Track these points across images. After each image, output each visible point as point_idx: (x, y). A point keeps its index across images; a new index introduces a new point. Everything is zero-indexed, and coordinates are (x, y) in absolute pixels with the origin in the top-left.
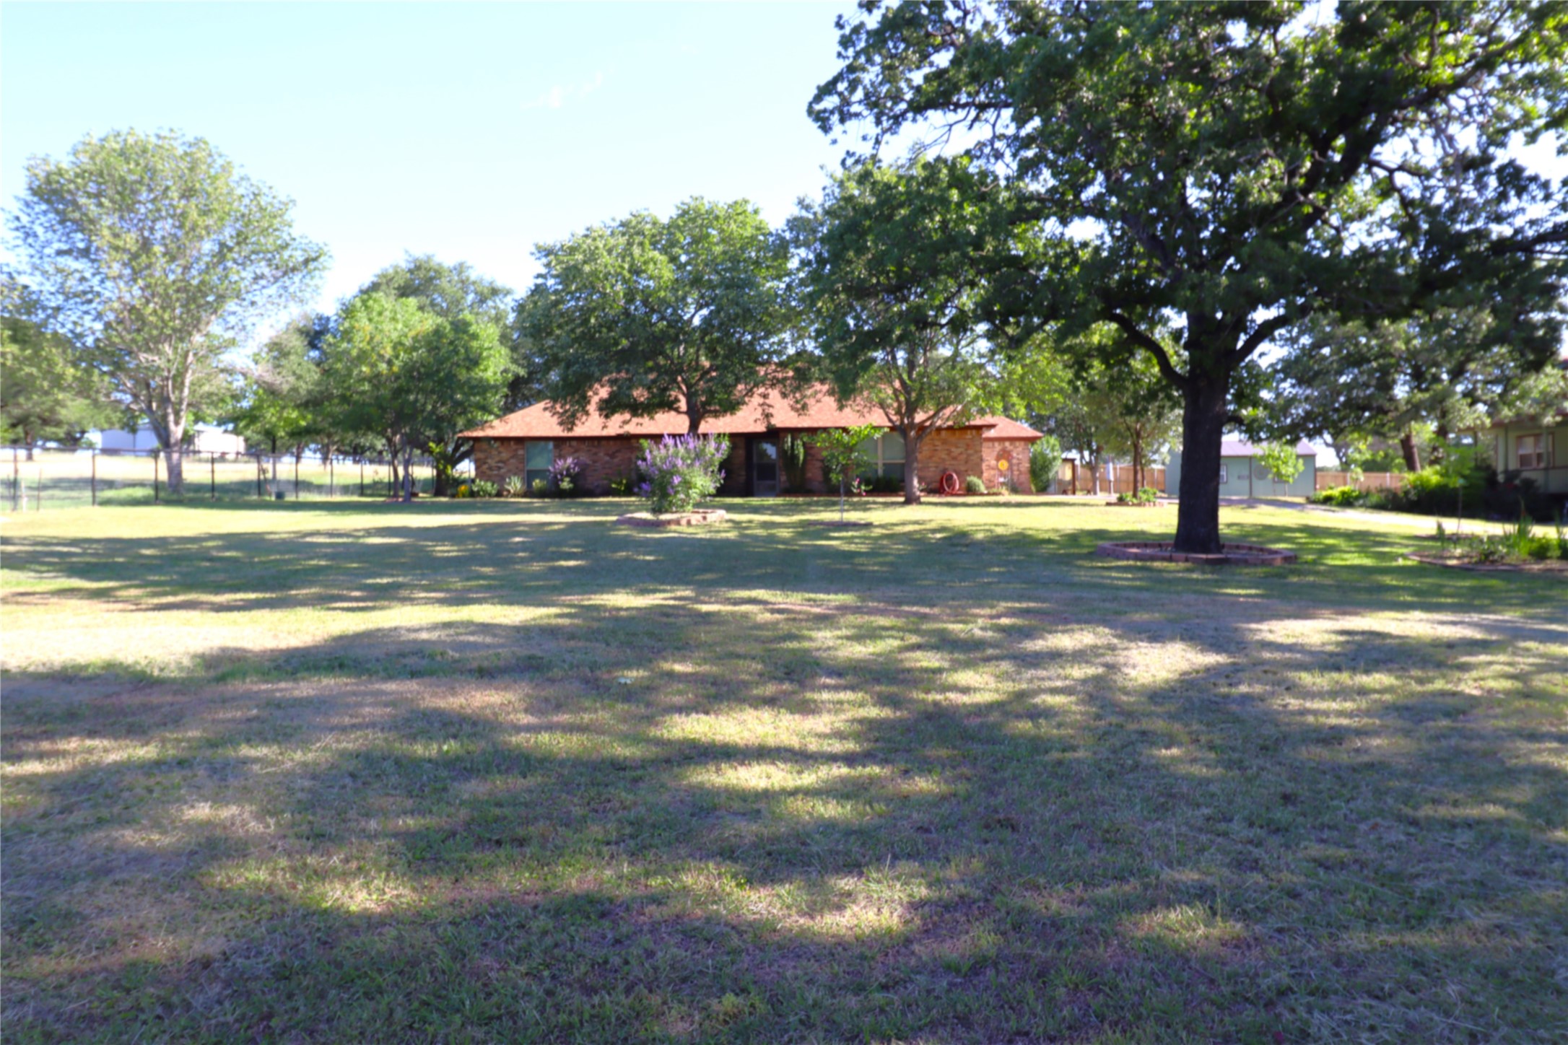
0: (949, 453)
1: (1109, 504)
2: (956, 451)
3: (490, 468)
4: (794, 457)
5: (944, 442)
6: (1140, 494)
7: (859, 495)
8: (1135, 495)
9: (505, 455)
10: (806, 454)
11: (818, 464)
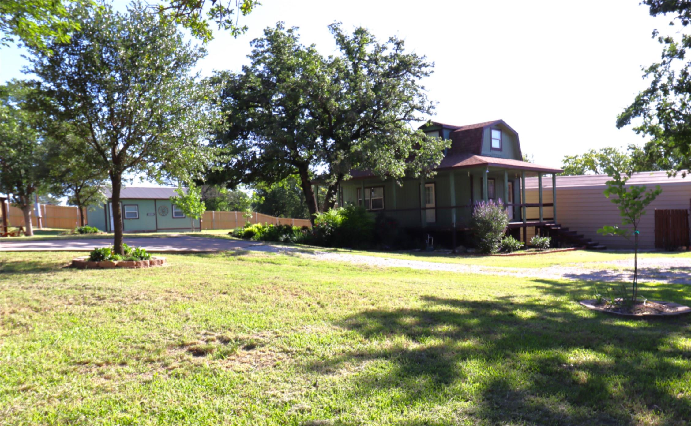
1: (77, 265)
6: (124, 246)
8: (117, 250)
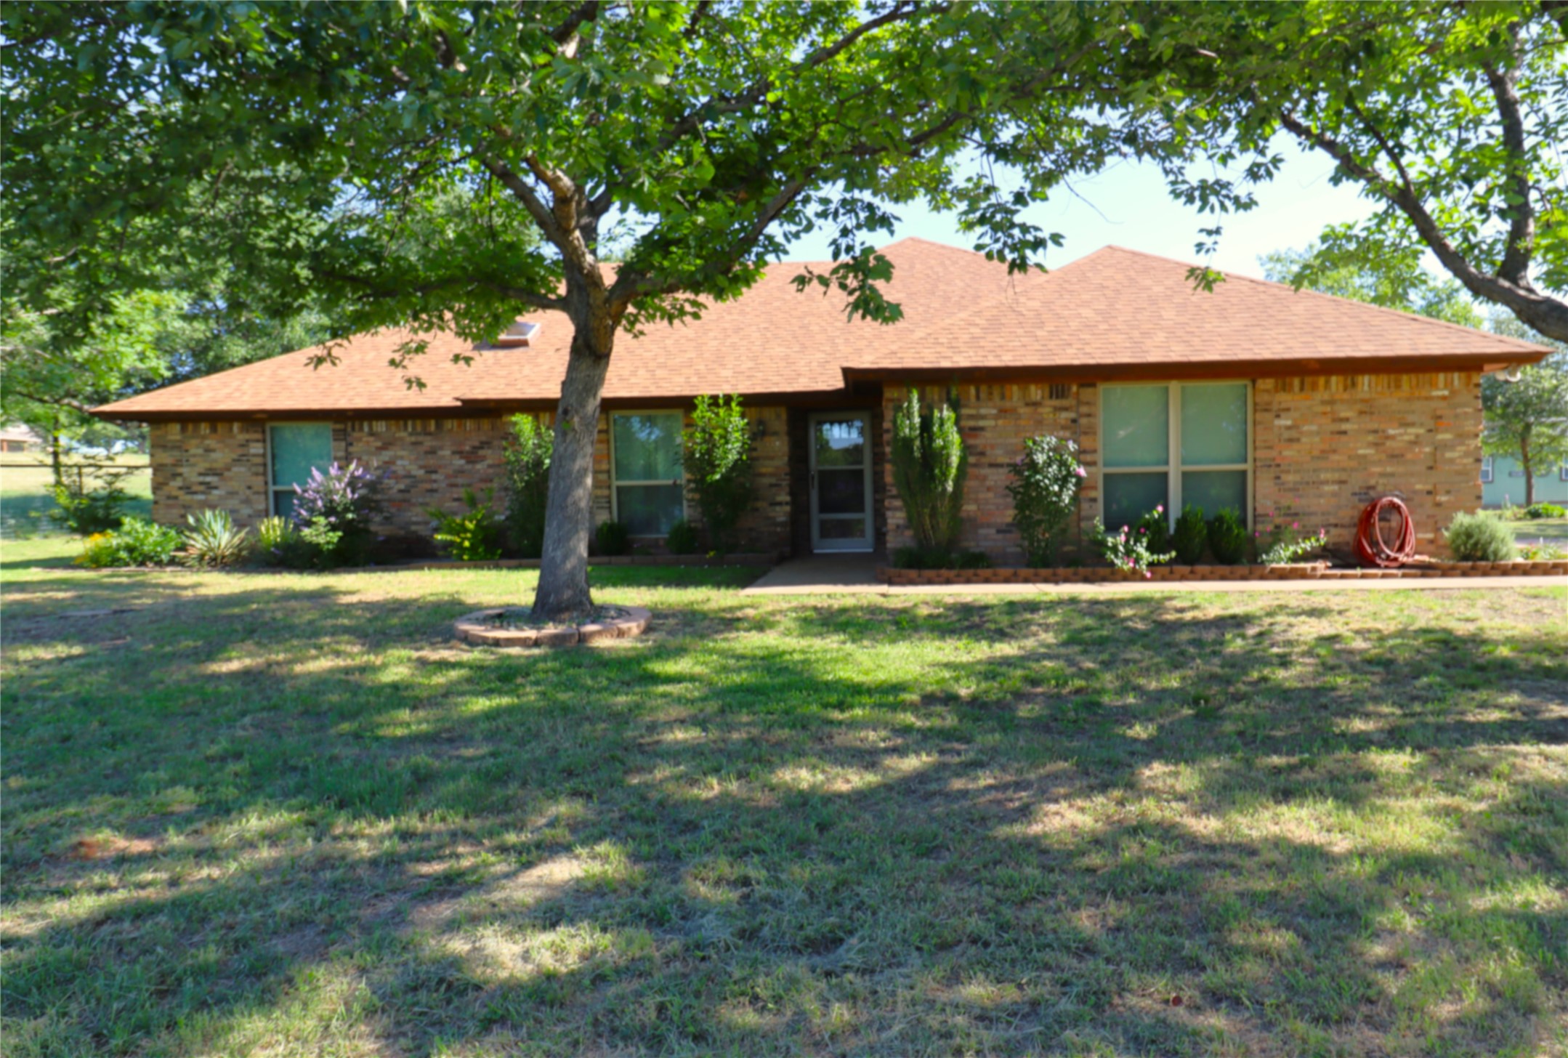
0: (1380, 440)
2: (1401, 436)
3: (187, 489)
4: (932, 459)
5: (1367, 409)
7: (1135, 576)
9: (221, 457)
10: (966, 449)
11: (999, 478)
